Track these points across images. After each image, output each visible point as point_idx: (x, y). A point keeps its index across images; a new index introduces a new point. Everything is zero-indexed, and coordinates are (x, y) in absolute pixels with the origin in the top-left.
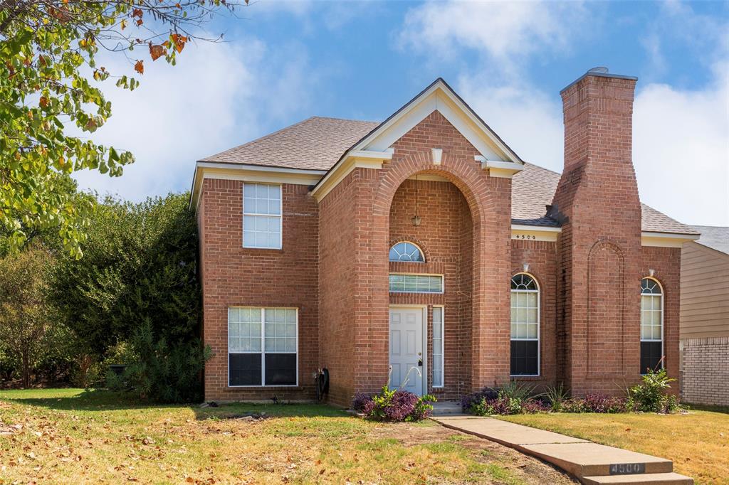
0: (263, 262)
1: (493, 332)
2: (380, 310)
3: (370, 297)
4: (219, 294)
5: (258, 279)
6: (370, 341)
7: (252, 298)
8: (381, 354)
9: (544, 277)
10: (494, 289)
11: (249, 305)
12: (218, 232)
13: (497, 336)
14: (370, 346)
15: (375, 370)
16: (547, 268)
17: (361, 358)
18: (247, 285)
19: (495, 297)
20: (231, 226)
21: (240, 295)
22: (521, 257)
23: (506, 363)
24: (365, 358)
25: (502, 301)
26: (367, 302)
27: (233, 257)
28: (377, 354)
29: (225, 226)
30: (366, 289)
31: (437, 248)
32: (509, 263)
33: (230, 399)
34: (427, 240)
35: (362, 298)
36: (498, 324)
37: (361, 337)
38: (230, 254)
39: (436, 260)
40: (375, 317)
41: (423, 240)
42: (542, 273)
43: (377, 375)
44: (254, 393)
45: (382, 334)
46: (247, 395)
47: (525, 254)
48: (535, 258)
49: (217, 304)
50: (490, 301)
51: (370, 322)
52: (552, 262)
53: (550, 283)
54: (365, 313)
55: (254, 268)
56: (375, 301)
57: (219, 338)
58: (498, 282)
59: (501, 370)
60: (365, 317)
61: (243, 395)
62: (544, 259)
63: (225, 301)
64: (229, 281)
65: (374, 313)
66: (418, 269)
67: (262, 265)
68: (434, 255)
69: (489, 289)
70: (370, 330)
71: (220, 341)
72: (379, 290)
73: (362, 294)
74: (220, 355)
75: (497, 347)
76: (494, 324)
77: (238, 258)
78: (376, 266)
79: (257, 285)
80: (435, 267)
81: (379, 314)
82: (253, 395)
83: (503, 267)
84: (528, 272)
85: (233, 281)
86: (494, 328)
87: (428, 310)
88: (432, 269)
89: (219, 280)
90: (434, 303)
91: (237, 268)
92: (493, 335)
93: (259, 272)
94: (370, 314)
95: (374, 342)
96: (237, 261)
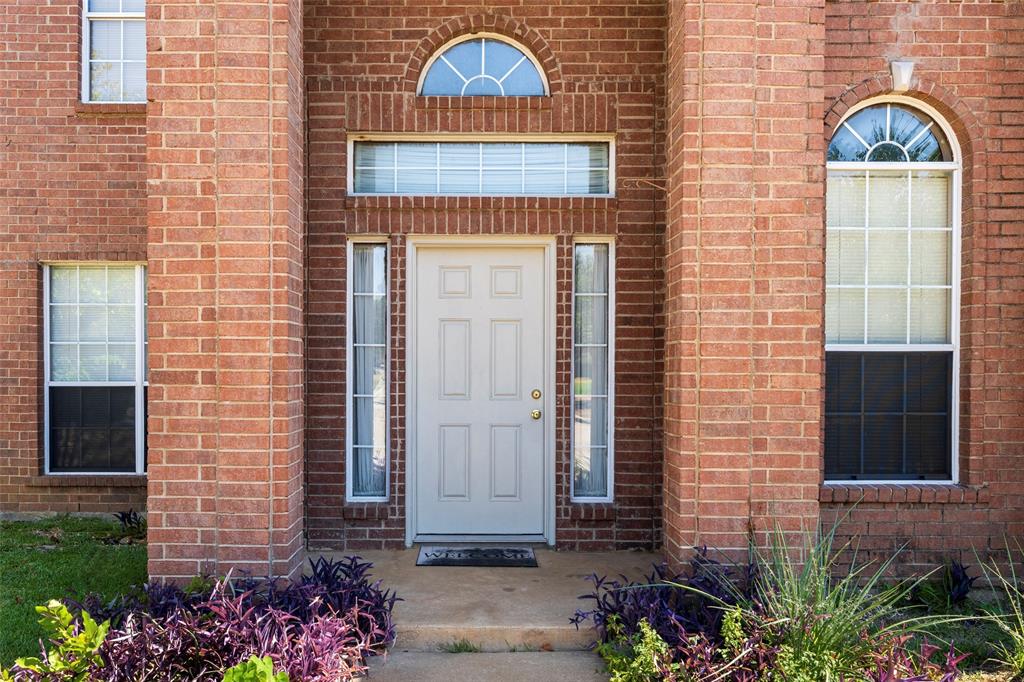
0: (132, 140)
1: (743, 319)
2: (248, 234)
3: (207, 188)
4: (15, 229)
5: (117, 185)
6: (209, 361)
7: (103, 239)
8: (253, 411)
9: (980, 108)
10: (746, 141)
11: (93, 255)
12: (12, 66)
13: (760, 334)
14: (210, 378)
15: (233, 475)
16: (994, 71)
17: (174, 425)
18: (87, 203)
19: (749, 175)
20: (46, 48)
21: (73, 229)
22: (880, 35)
23: (799, 446)
24: (188, 425)
25: (780, 191)
26: (199, 204)
27: (52, 130)
28: (236, 410)
29: (32, 47)
30: (190, 158)
31: (585, 47)
32: (818, 33)
33: (43, 508)
34: (554, 23)
35: (174, 191)
36: (762, 287)
37: (172, 345)
38: (42, 121)
39: (584, 88)
40: (226, 266)
41: (537, 23)
42: (971, 93)
43: (239, 491)
44: (109, 493)
45: (258, 330)
46: (88, 498)
47: (899, 24)
48: (939, 36)
49: (10, 256)
50: (727, 190)
51: (211, 283)
52: (1012, 50)
53: (1007, 132)
54: (190, 250)
55: (106, 158)
56: (225, 203)
57: (13, 347)
58: (766, 111)
59: (776, 477)
60: (189, 267)
61: (80, 498)
62: (979, 37)
63: (30, 249)
64: (43, 193)
65: (223, 249)
66: (523, 118)
67: (127, 149)
68: (576, 70)
69: (723, 140)
70: (209, 314)
71: (18, 355)
72: (244, 155)
73: (174, 174)
74: (18, 391)
75: (761, 382)
76: (745, 287)
77: (65, 131)
78: (229, 60)
79: (117, 204)
80: (579, 111)
81: (248, 251)
82: (104, 499)
83: (788, 48)
85: (51, 194)
86: (745, 303)
87: (560, 252)
88: (568, 117)
89: (16, 193)
90: (577, 228)
91: (64, 158)
92: (743, 333)
93: (122, 167)
94: (209, 251)
95: (227, 363)
96: (60, 139)
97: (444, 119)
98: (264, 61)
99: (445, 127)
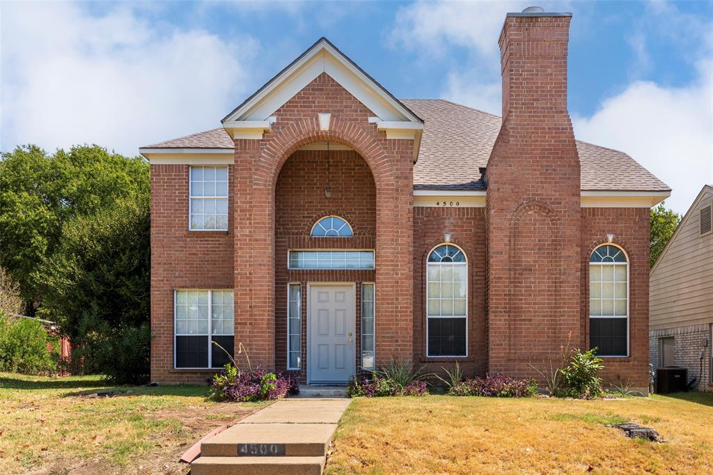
0: (208, 244)
1: (392, 308)
2: (261, 286)
3: (250, 274)
4: (164, 277)
5: (203, 261)
6: (251, 319)
7: (197, 280)
8: (263, 332)
9: (470, 247)
10: (393, 261)
11: (193, 287)
12: (164, 217)
13: (397, 312)
14: (251, 324)
15: (257, 349)
16: (475, 236)
17: (241, 336)
18: (191, 267)
19: (393, 270)
20: (176, 210)
21: (186, 277)
22: (442, 226)
23: (408, 341)
24: (245, 336)
25: (402, 274)
26: (248, 278)
27: (178, 240)
28: (258, 332)
29: (171, 210)
30: (246, 266)
31: (364, 221)
32: (411, 232)
33: (175, 381)
34: (354, 213)
35: (242, 274)
36: (397, 299)
37: (241, 315)
38: (174, 237)
39: (364, 234)
40: (255, 294)
41: (349, 213)
42: (468, 242)
43: (258, 354)
44: (199, 375)
45: (264, 311)
46: (191, 377)
47: (447, 223)
48: (459, 226)
49: (163, 287)
50: (387, 274)
51: (251, 298)
52: (480, 231)
53: (478, 254)
54: (246, 290)
55: (198, 251)
56: (255, 277)
57: (163, 321)
58: (398, 253)
59: (401, 350)
60: (245, 294)
61: (188, 377)
62: (470, 227)
63: (170, 284)
64: (175, 264)
65: (255, 290)
66: (344, 244)
67: (206, 247)
68: (361, 228)
69: (386, 261)
70: (251, 307)
71: (165, 324)
72: (260, 265)
73: (242, 270)
74: (165, 337)
75: (397, 324)
76: (392, 299)
77: (183, 241)
78: (257, 240)
79: (202, 268)
80: (362, 242)
81: (261, 290)
82: (197, 377)
83: (403, 236)
84: (451, 242)
85: (178, 264)
86: (392, 303)
87: (357, 287)
88: (359, 243)
89: (165, 264)
90: (362, 280)
91: (183, 251)
92: (392, 312)
93: (204, 254)
94: (251, 290)
95: (256, 320)
96: (181, 244)
97: (319, 244)
98: (265, 240)
99: (319, 247)
